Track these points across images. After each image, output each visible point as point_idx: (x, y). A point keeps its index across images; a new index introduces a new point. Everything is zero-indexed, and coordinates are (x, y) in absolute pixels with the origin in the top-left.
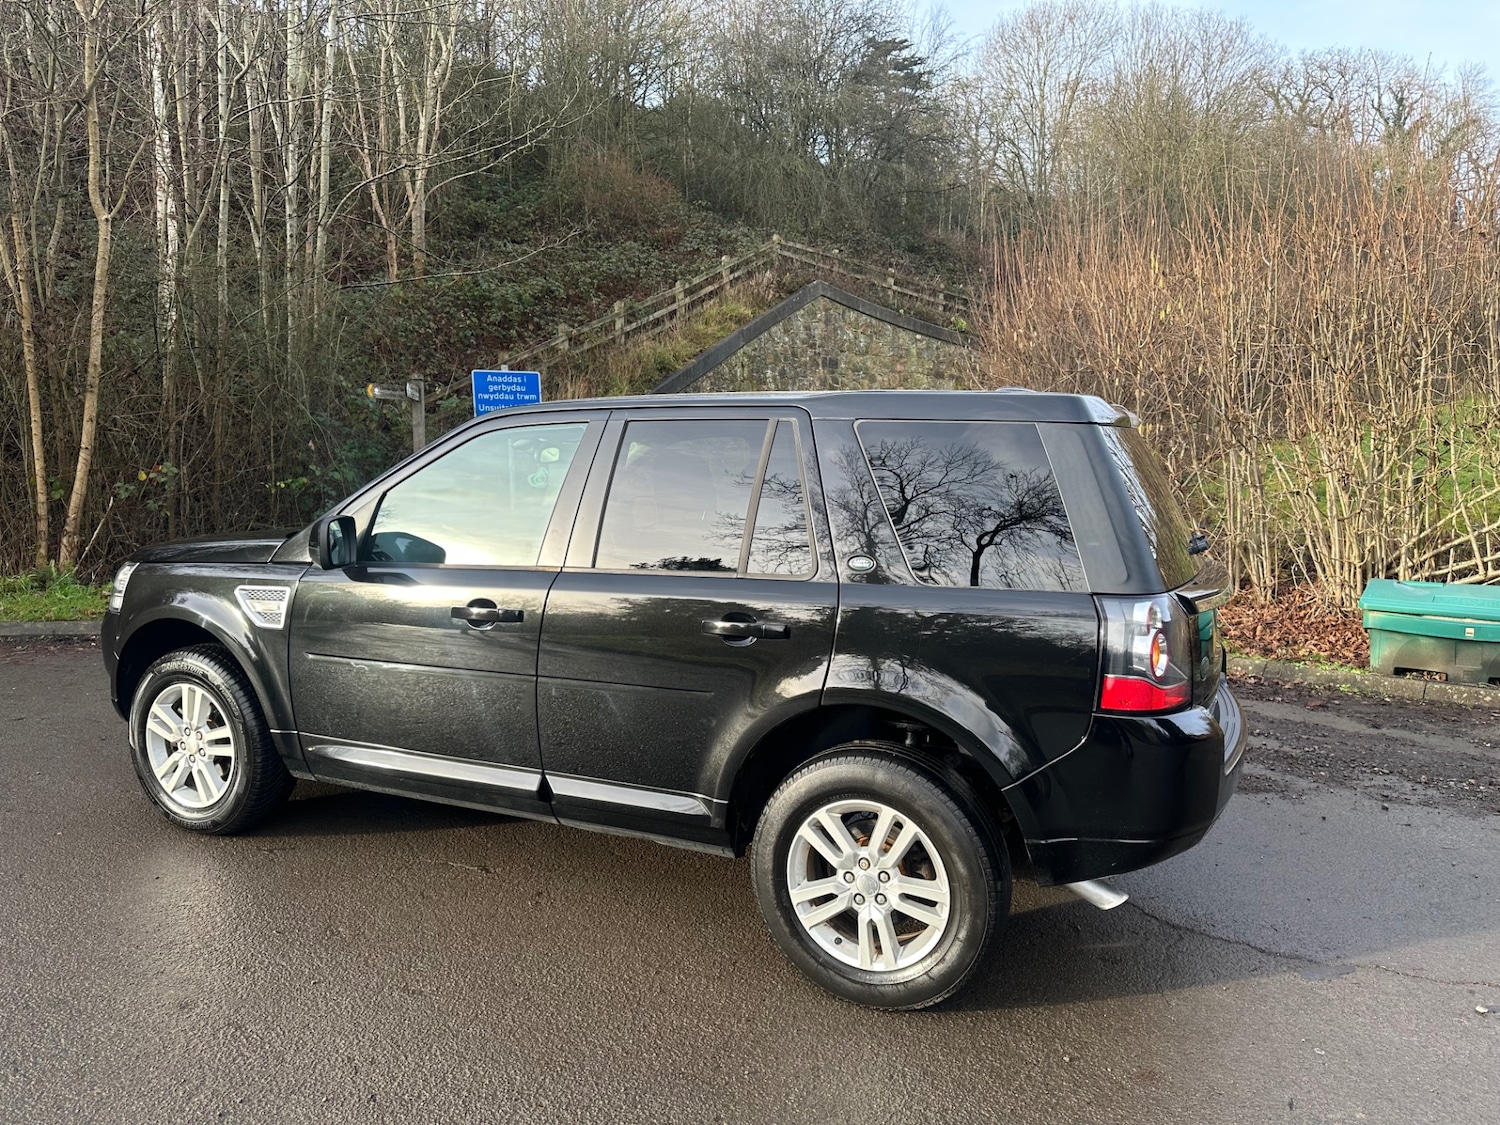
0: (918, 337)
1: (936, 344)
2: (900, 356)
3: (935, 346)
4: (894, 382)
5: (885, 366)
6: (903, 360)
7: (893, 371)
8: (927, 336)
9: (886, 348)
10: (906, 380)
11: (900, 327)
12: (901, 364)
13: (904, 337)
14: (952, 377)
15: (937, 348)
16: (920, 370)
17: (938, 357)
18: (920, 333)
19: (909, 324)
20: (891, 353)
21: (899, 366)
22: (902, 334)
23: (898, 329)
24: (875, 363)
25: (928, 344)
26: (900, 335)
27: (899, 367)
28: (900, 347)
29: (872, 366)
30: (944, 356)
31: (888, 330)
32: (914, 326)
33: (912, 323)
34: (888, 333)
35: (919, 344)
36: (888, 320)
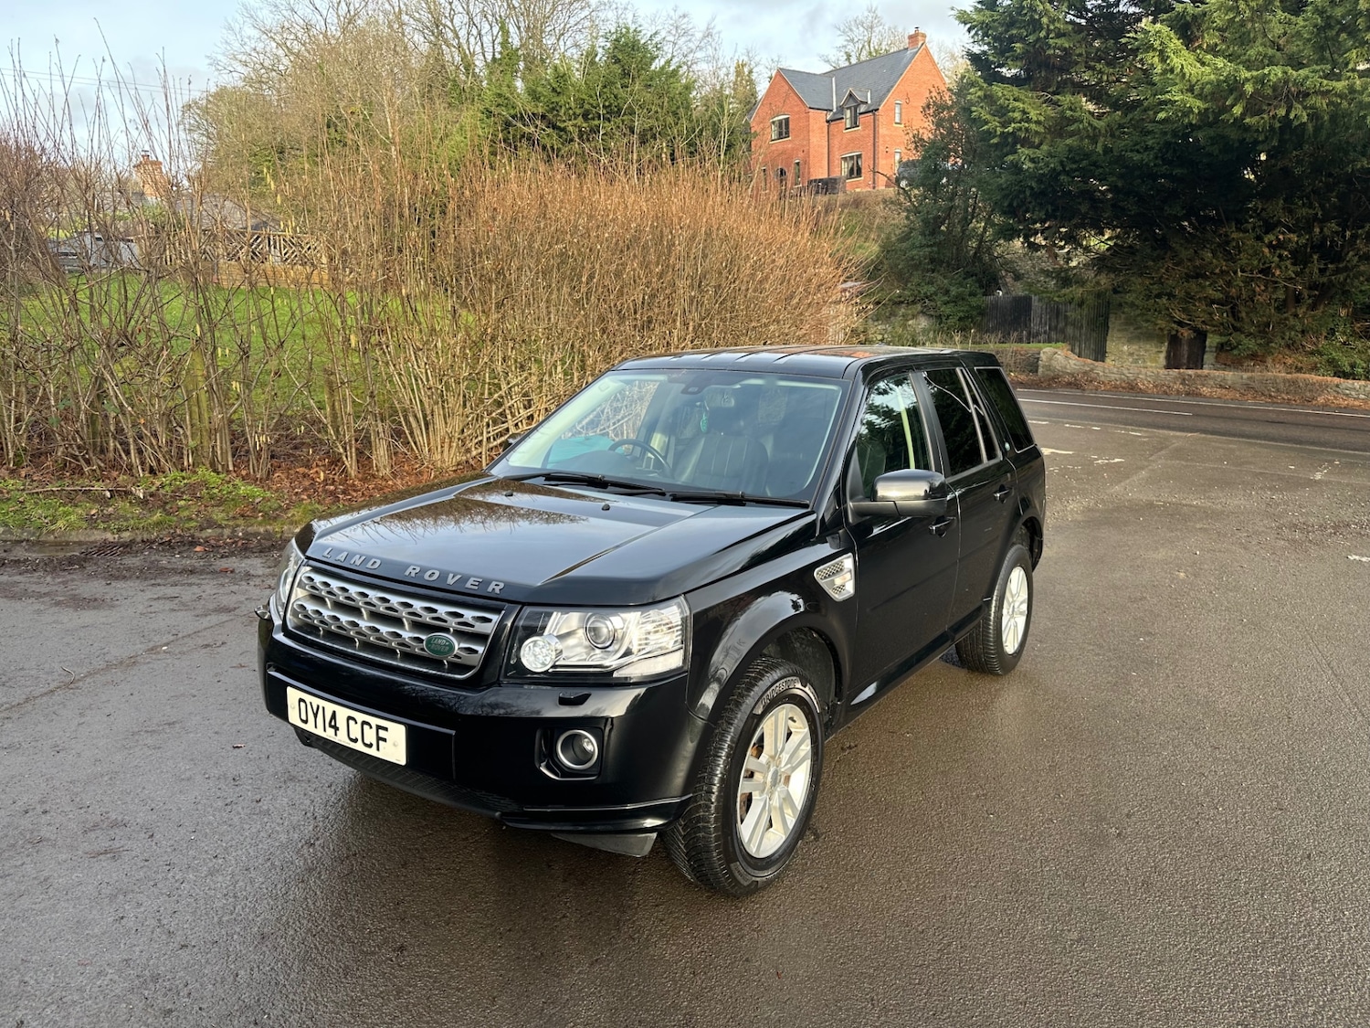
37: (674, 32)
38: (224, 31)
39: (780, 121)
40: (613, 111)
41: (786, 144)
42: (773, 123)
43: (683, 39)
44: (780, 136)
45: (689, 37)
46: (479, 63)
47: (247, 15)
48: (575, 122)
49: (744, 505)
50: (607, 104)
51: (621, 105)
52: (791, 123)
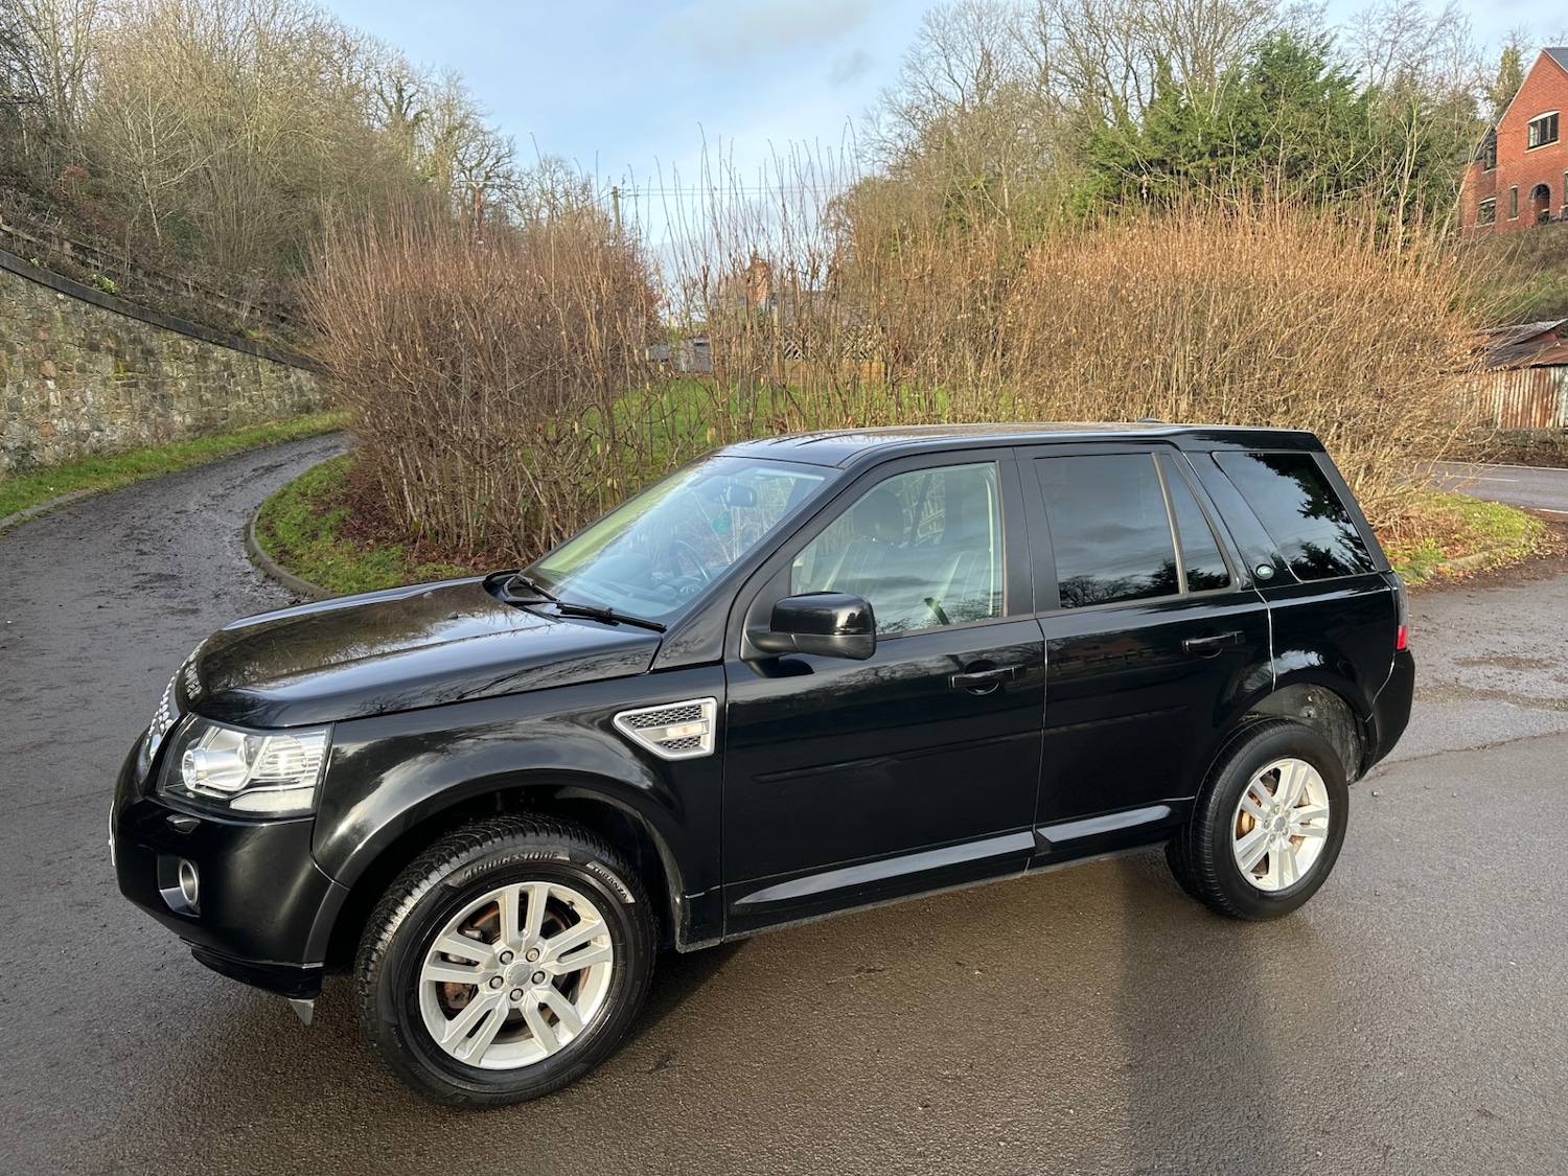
0: (60, 296)
1: (84, 307)
2: (42, 320)
3: (83, 309)
4: (39, 354)
5: (25, 332)
6: (45, 326)
7: (35, 339)
8: (72, 296)
9: (22, 309)
10: (53, 351)
11: (35, 281)
12: (44, 330)
13: (42, 295)
14: (109, 350)
15: (86, 313)
16: (70, 340)
17: (88, 324)
18: (62, 292)
19: (46, 279)
20: (30, 316)
21: (42, 333)
22: (39, 291)
23: (33, 285)
24: (10, 328)
25: (74, 306)
26: (37, 292)
27: (42, 335)
28: (39, 308)
29: (8, 332)
30: (96, 324)
31: (20, 284)
32: (53, 282)
33: (50, 278)
34: (21, 288)
35: (63, 307)
36: (19, 271)
37: (1394, 28)
38: (863, 121)
39: (1544, 121)
40: (1250, 144)
41: (1553, 149)
42: (1534, 124)
43: (1407, 35)
44: (1543, 141)
45: (1417, 31)
46: (1134, 111)
47: (885, 100)
48: (1199, 162)
49: (616, 624)
50: (1242, 134)
51: (1262, 134)
52: (1560, 122)
